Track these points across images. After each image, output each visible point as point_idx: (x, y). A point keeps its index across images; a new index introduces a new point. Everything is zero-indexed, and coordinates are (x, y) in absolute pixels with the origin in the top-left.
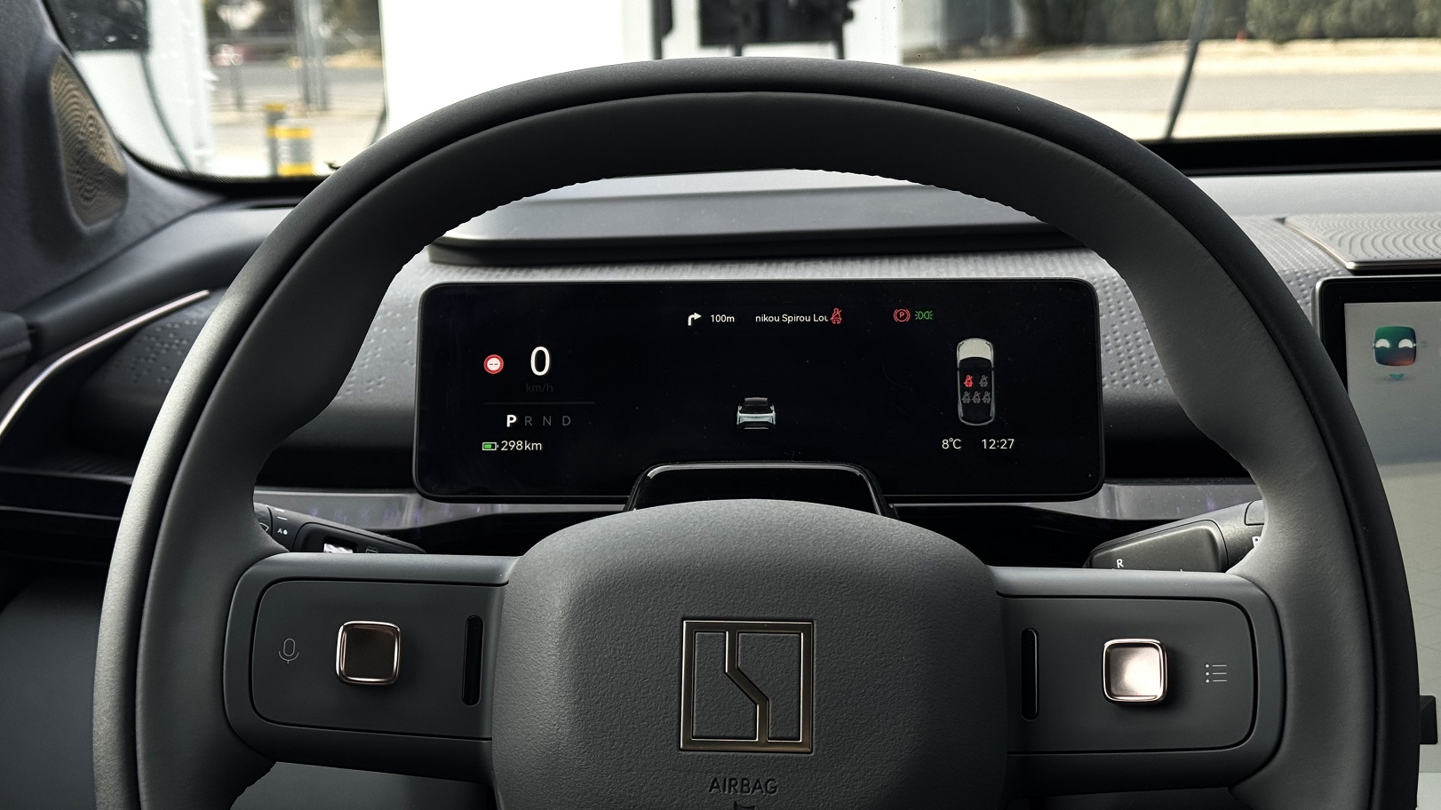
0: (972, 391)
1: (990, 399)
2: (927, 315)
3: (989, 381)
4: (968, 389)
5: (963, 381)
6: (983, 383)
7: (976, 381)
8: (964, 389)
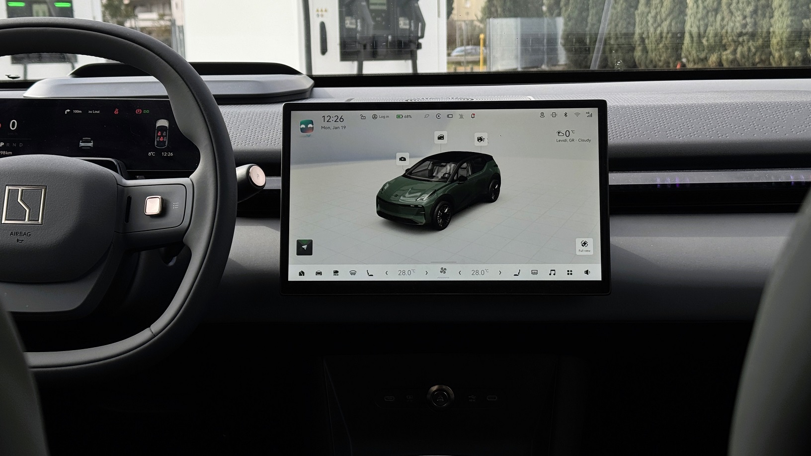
0: (160, 137)
1: (166, 139)
2: (148, 111)
3: (166, 133)
4: (159, 136)
5: (157, 134)
6: (164, 134)
7: (162, 134)
8: (157, 136)
